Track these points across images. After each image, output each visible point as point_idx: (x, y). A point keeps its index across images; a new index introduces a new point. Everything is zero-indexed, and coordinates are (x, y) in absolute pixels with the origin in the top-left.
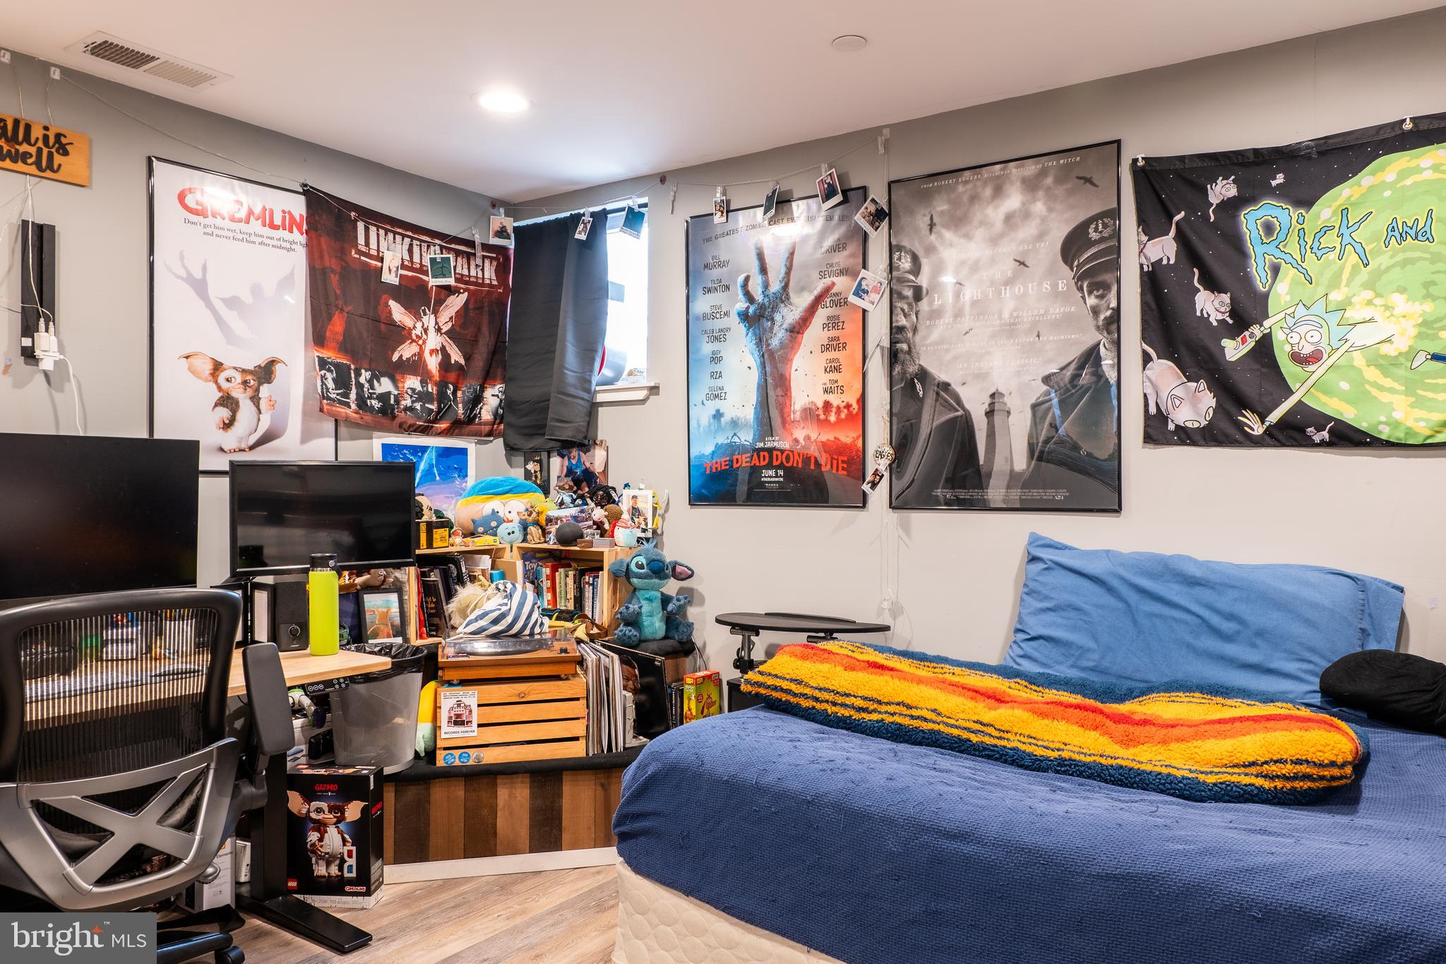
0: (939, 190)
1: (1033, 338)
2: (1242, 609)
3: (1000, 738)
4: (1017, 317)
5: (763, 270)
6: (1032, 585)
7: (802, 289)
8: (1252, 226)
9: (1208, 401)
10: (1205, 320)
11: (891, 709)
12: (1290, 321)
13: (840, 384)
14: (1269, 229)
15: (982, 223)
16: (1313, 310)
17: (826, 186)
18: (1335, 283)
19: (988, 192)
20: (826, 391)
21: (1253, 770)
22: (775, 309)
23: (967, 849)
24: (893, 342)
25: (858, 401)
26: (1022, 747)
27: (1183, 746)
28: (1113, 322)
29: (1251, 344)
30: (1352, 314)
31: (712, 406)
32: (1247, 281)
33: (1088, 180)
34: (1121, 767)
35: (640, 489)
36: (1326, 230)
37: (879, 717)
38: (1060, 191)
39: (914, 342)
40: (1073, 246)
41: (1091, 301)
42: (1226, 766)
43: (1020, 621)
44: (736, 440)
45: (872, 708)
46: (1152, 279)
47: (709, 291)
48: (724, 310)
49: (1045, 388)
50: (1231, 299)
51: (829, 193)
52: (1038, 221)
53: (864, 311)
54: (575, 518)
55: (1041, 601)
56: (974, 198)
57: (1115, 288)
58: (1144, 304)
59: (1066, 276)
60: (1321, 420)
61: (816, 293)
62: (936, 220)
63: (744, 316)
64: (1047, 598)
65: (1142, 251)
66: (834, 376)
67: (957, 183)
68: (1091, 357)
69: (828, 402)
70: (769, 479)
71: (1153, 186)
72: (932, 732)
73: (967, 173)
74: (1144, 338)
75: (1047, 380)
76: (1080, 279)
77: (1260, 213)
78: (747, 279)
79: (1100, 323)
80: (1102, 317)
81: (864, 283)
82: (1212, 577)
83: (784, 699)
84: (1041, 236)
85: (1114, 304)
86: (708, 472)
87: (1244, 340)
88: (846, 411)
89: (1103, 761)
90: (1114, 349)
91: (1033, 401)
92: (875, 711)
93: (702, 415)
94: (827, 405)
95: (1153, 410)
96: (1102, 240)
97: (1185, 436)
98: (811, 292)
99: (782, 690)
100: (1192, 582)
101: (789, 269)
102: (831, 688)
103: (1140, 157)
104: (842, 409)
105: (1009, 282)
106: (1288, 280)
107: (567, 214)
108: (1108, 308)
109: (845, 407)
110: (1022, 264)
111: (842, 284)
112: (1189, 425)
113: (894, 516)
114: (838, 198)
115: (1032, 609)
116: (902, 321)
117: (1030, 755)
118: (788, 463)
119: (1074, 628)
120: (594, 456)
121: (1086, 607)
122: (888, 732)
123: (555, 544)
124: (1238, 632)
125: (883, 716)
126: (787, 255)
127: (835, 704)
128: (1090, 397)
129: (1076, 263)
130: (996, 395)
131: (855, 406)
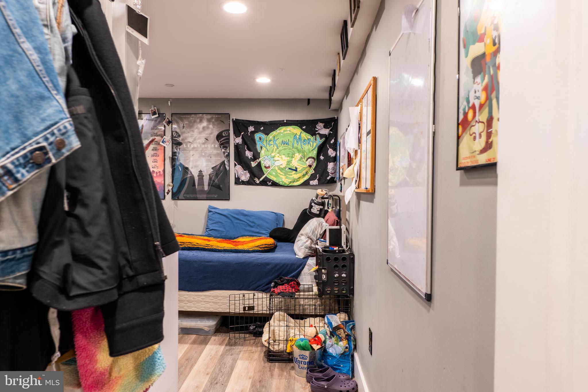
0: (185, 118)
1: (209, 158)
2: (255, 221)
3: (212, 247)
4: (206, 152)
6: (210, 217)
8: (257, 136)
9: (248, 175)
10: (248, 157)
11: (187, 244)
12: (264, 159)
13: (157, 166)
14: (260, 139)
15: (197, 128)
16: (269, 157)
17: (153, 111)
18: (272, 152)
19: (198, 120)
20: (153, 168)
21: (258, 247)
23: (211, 264)
24: (173, 156)
25: (163, 171)
26: (216, 248)
27: (246, 245)
28: (228, 156)
29: (257, 163)
30: (276, 159)
32: (256, 149)
33: (223, 122)
34: (235, 249)
36: (271, 140)
38: (216, 123)
39: (179, 156)
40: (219, 137)
41: (223, 150)
42: (254, 247)
43: (207, 226)
45: (182, 244)
46: (237, 147)
49: (212, 170)
50: (253, 153)
51: (154, 113)
52: (211, 130)
53: (164, 147)
55: (212, 221)
56: (195, 122)
57: (229, 148)
58: (235, 152)
60: (270, 180)
61: (150, 140)
62: (185, 125)
64: (214, 220)
65: (234, 140)
66: (155, 164)
67: (190, 117)
68: (223, 163)
69: (153, 171)
71: (237, 127)
72: (197, 247)
73: (193, 115)
74: (235, 160)
75: (213, 168)
76: (221, 145)
77: (259, 135)
79: (225, 156)
80: (226, 154)
81: (164, 139)
82: (249, 214)
84: (211, 133)
85: (228, 152)
87: (255, 162)
88: (159, 173)
89: (232, 249)
90: (228, 162)
91: (209, 173)
95: (237, 177)
96: (225, 136)
97: (244, 183)
98: (148, 140)
100: (245, 215)
103: (234, 118)
104: (158, 173)
105: (204, 144)
106: (264, 150)
108: (227, 152)
109: (159, 172)
110: (207, 139)
111: (157, 138)
112: (244, 180)
113: (173, 202)
114: (157, 115)
115: (210, 223)
116: (176, 151)
117: (218, 249)
121: (223, 222)
122: (187, 249)
124: (254, 225)
125: (185, 246)
128: (223, 173)
129: (220, 141)
130: (201, 171)
131: (162, 173)
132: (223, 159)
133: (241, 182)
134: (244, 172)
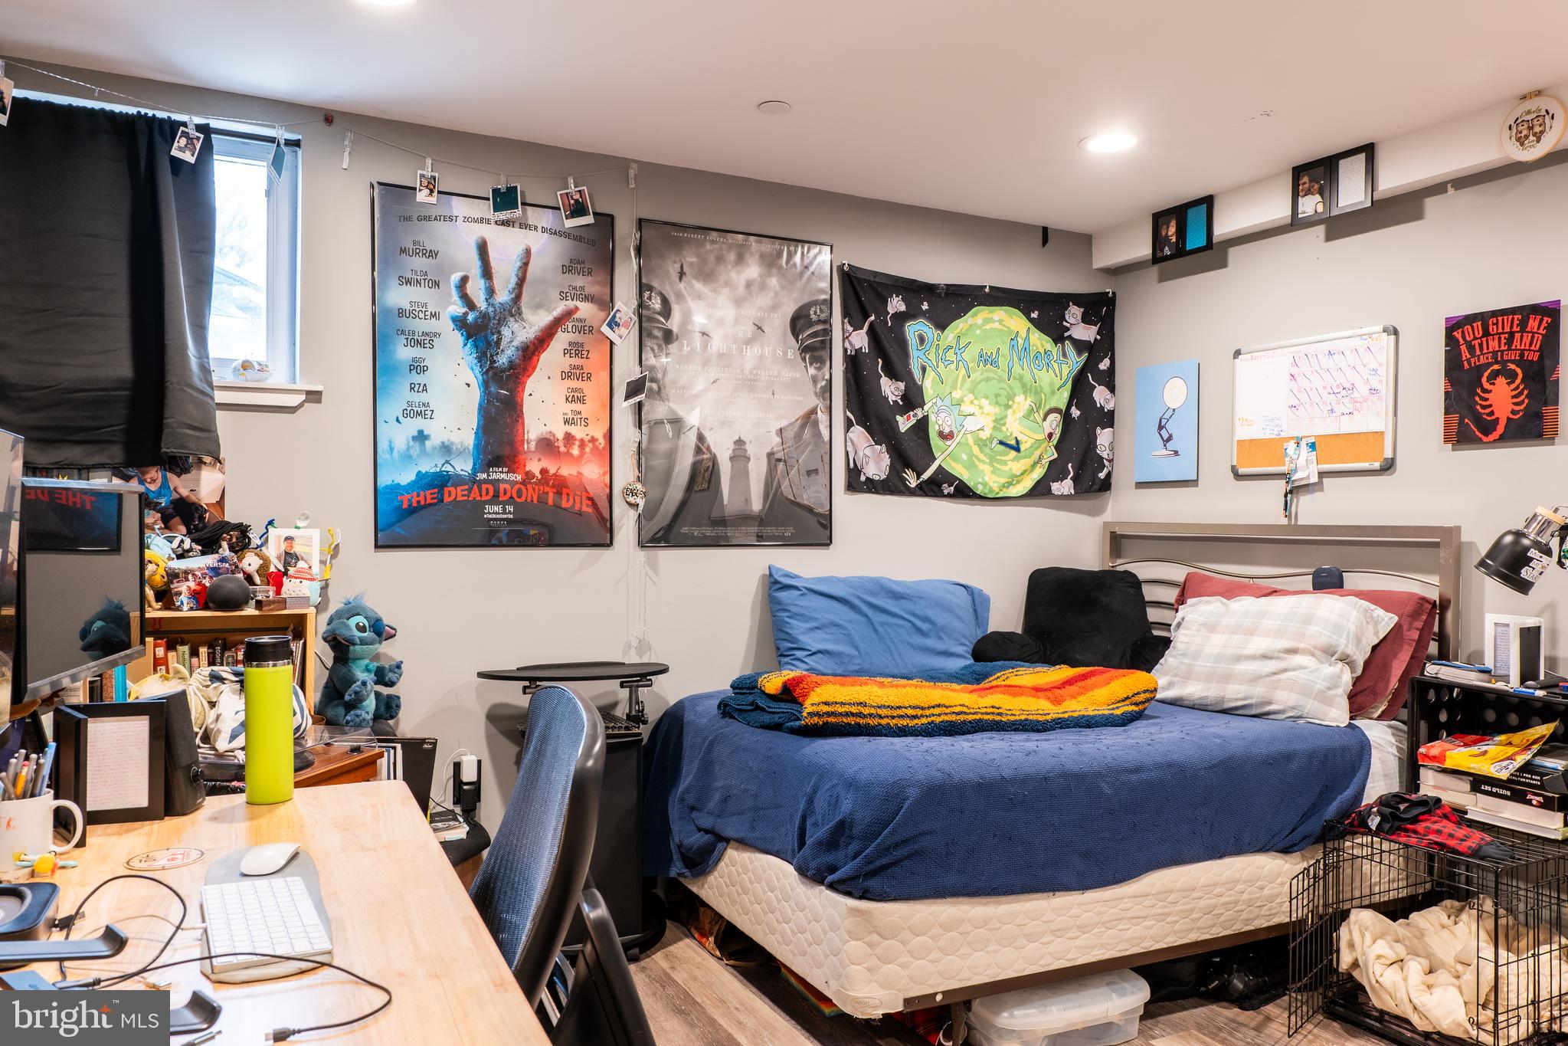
0: (688, 241)
1: (768, 396)
4: (756, 375)
5: (487, 273)
7: (538, 306)
8: (912, 333)
9: (886, 460)
11: (937, 711)
12: (936, 409)
13: (584, 416)
14: (922, 339)
15: (728, 284)
16: (945, 403)
17: (572, 202)
18: (954, 387)
19: (732, 257)
20: (566, 422)
21: (1128, 702)
22: (502, 321)
25: (604, 436)
28: (827, 392)
29: (913, 421)
30: (966, 408)
31: (413, 425)
32: (910, 374)
35: (299, 528)
36: (950, 348)
37: (930, 720)
39: (664, 383)
40: (798, 322)
41: (812, 371)
44: (448, 468)
46: (853, 362)
47: (408, 282)
48: (431, 309)
49: (778, 440)
50: (902, 387)
51: (576, 210)
52: (772, 294)
54: (215, 571)
56: (720, 259)
57: (828, 364)
58: (847, 380)
60: (950, 479)
61: (557, 313)
62: (685, 269)
63: (460, 323)
65: (847, 337)
66: (578, 407)
67: (705, 240)
68: (809, 418)
69: (570, 434)
70: (494, 516)
71: (855, 289)
73: (714, 234)
74: (847, 407)
75: (779, 433)
76: (803, 351)
77: (917, 327)
78: (464, 280)
79: (818, 390)
80: (819, 386)
83: (853, 723)
84: (775, 307)
85: (827, 377)
86: (405, 506)
87: (909, 418)
88: (591, 445)
90: (827, 413)
91: (769, 450)
92: (922, 716)
93: (398, 435)
94: (569, 438)
95: (852, 465)
96: (819, 322)
97: (874, 487)
98: (549, 311)
101: (521, 281)
103: (846, 263)
104: (587, 442)
106: (930, 379)
108: (823, 379)
109: (590, 441)
110: (760, 328)
112: (874, 478)
113: (641, 555)
115: (802, 630)
116: (651, 360)
118: (520, 497)
119: (837, 641)
120: (198, 480)
122: (940, 729)
125: (932, 718)
126: (519, 264)
127: (893, 717)
128: (810, 452)
129: (800, 337)
130: (740, 442)
131: (602, 442)
132: (812, 401)
133: (865, 483)
134: (874, 451)
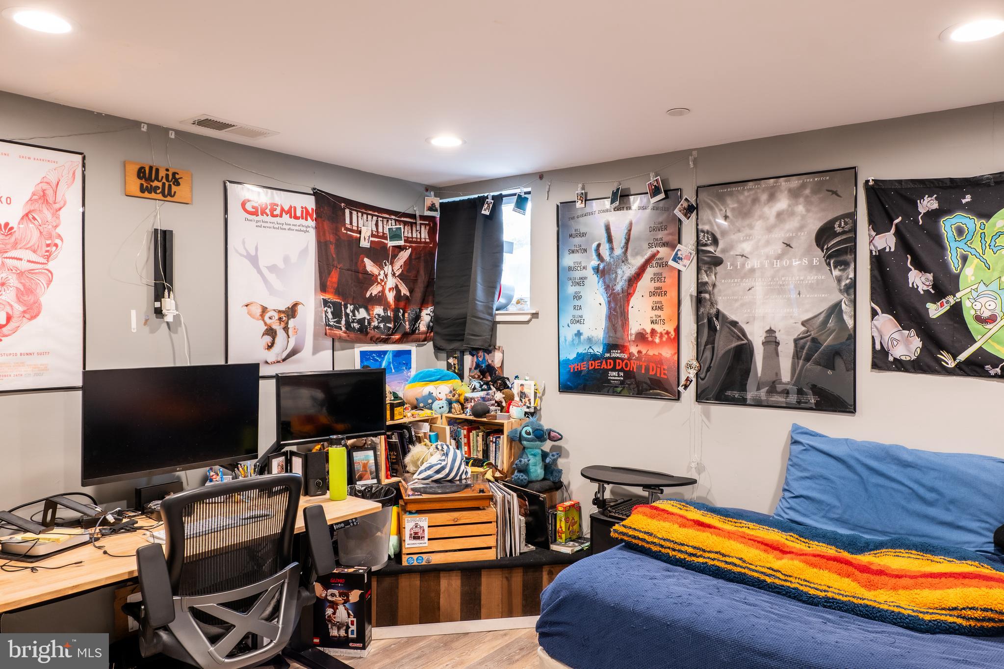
0: (731, 194)
1: (795, 295)
2: (939, 484)
3: (786, 581)
4: (785, 281)
5: (610, 240)
6: (795, 460)
7: (636, 254)
8: (948, 227)
9: (916, 343)
10: (915, 290)
11: (712, 556)
12: (975, 295)
13: (662, 318)
14: (960, 231)
15: (762, 217)
16: (990, 288)
17: (653, 187)
19: (764, 197)
20: (652, 322)
22: (617, 266)
24: (699, 292)
25: (675, 330)
26: (801, 588)
27: (907, 592)
28: (851, 288)
29: (947, 308)
31: (575, 327)
32: (945, 266)
33: (835, 193)
34: (867, 606)
35: (526, 380)
36: (999, 234)
37: (705, 560)
38: (815, 199)
39: (713, 293)
40: (823, 236)
41: (836, 273)
42: (936, 608)
43: (787, 483)
44: (592, 351)
45: (699, 554)
46: (879, 261)
47: (573, 252)
48: (583, 265)
49: (803, 329)
50: (934, 277)
51: (655, 191)
52: (799, 218)
53: (679, 271)
54: (483, 399)
55: (801, 471)
56: (755, 201)
57: (852, 266)
58: (873, 277)
59: (818, 255)
60: (995, 360)
61: (646, 257)
62: (729, 213)
63: (597, 270)
64: (805, 470)
65: (872, 241)
66: (658, 312)
67: (744, 190)
68: (835, 309)
69: (654, 329)
70: (613, 378)
71: (880, 200)
72: (740, 573)
73: (751, 184)
74: (873, 299)
75: (804, 324)
76: (829, 257)
77: (954, 221)
78: (599, 245)
79: (842, 288)
80: (843, 284)
81: (679, 253)
82: (919, 462)
83: (640, 544)
84: (801, 228)
85: (852, 275)
86: (572, 371)
87: (942, 305)
88: (666, 336)
89: (855, 601)
90: (852, 305)
91: (795, 337)
92: (701, 556)
93: (568, 333)
94: (653, 332)
95: (878, 347)
96: (844, 233)
97: (900, 365)
98: (643, 256)
99: (639, 538)
100: (905, 465)
101: (628, 240)
102: (671, 539)
103: (870, 179)
104: (664, 335)
105: (779, 257)
106: (973, 266)
107: (476, 196)
108: (847, 278)
109: (665, 334)
110: (788, 245)
111: (663, 251)
112: (903, 358)
113: (699, 407)
114: (662, 196)
115: (795, 477)
116: (705, 278)
117: (806, 593)
118: (626, 368)
119: (823, 491)
120: (494, 356)
121: (832, 477)
122: (710, 571)
123: (470, 415)
124: (937, 500)
125: (707, 560)
126: (626, 231)
127: (674, 550)
128: (834, 336)
129: (825, 247)
130: (771, 332)
131: (673, 333)
132: (836, 296)
133: (893, 363)
134: (902, 335)
